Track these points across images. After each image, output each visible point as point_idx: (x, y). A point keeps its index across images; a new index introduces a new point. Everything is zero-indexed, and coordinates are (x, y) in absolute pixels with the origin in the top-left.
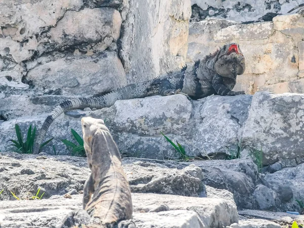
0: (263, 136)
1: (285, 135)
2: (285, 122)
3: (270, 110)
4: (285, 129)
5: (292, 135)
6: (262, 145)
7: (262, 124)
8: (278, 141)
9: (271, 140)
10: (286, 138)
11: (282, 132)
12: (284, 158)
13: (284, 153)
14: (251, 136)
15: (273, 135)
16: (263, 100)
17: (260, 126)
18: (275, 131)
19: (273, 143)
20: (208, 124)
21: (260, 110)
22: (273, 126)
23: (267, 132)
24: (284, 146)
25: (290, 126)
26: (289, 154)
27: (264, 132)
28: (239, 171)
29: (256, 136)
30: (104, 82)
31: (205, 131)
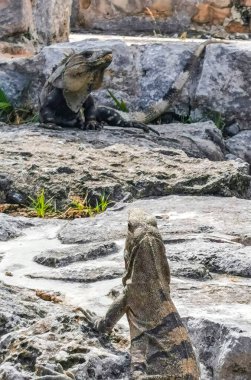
0: (220, 95)
1: (245, 94)
2: (245, 79)
3: (230, 66)
4: (245, 88)
6: (218, 104)
7: (220, 81)
8: (236, 100)
9: (227, 99)
10: (246, 98)
11: (242, 90)
12: (241, 120)
13: (242, 114)
14: (207, 94)
15: (230, 94)
16: (222, 54)
17: (217, 84)
18: (234, 90)
19: (230, 103)
20: (154, 78)
21: (218, 65)
22: (233, 84)
23: (225, 90)
24: (242, 107)
26: (247, 115)
27: (222, 90)
28: (206, 138)
29: (212, 94)
30: (16, 20)
31: (150, 86)
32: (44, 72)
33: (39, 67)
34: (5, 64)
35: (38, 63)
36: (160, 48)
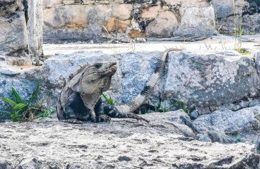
0: (183, 89)
1: (202, 87)
2: (202, 77)
3: (191, 67)
4: (202, 83)
5: (207, 87)
6: (182, 96)
7: (183, 79)
8: (196, 92)
9: (189, 92)
10: (203, 90)
11: (200, 85)
12: (199, 107)
13: (200, 102)
14: (173, 89)
15: (191, 88)
16: (184, 58)
17: (181, 81)
18: (194, 85)
19: (191, 95)
21: (181, 67)
22: (193, 80)
23: (187, 86)
24: (200, 97)
25: (206, 79)
26: (204, 103)
27: (185, 85)
29: (177, 89)
30: (19, 40)
31: (129, 85)
32: (49, 79)
33: (45, 75)
34: (19, 74)
35: (43, 72)
36: (133, 56)
